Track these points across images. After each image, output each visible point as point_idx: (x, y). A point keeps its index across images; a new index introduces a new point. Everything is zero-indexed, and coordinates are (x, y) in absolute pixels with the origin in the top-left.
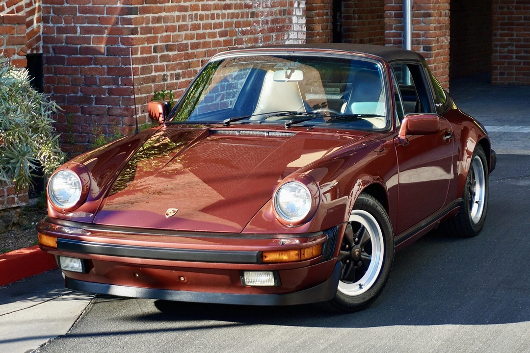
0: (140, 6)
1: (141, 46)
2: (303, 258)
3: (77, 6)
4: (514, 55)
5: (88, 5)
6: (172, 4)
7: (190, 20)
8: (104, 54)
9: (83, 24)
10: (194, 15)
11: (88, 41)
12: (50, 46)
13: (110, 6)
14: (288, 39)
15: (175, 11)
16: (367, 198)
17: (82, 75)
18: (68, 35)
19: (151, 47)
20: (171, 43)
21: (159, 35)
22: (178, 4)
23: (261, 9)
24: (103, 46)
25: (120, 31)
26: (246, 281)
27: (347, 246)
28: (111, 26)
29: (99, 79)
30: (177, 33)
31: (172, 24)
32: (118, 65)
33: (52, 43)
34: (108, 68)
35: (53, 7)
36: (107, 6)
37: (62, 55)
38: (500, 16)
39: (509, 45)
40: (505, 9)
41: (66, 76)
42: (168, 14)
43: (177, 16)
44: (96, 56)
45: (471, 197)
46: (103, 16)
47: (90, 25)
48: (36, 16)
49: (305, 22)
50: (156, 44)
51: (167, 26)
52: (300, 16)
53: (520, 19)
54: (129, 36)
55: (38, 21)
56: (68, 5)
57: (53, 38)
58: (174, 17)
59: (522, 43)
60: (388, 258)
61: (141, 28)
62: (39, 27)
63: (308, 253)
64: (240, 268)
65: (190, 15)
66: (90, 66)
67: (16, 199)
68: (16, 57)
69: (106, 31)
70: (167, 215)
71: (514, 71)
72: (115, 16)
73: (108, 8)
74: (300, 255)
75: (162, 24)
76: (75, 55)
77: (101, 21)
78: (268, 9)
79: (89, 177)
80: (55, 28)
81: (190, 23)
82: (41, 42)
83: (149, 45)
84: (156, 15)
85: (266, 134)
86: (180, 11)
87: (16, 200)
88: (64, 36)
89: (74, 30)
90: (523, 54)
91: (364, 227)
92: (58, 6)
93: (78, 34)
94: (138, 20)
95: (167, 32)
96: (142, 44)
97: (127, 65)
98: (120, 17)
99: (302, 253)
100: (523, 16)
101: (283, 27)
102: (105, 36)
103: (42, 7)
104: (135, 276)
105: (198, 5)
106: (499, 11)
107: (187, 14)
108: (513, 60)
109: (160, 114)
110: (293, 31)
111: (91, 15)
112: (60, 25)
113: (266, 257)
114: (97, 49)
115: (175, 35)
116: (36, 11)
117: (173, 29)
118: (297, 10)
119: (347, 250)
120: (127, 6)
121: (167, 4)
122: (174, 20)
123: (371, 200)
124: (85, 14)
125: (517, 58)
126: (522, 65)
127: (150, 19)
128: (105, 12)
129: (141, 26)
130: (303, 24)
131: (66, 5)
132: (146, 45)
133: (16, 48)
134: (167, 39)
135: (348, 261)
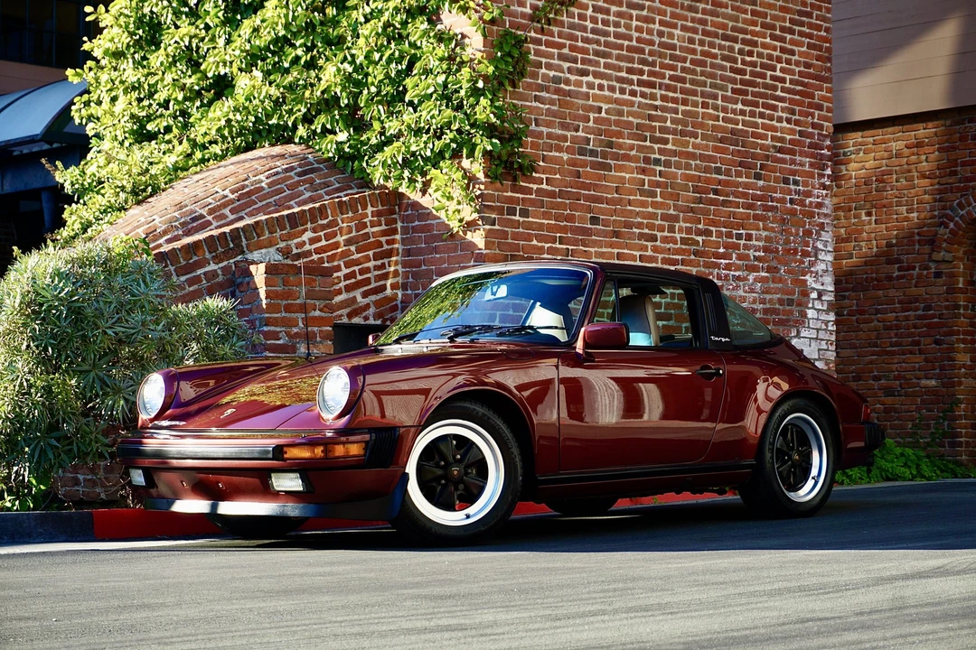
3: (434, 267)
5: (443, 266)
13: (464, 264)
14: (798, 336)
16: (472, 407)
23: (741, 293)
26: (275, 484)
27: (443, 463)
35: (412, 272)
36: (461, 265)
48: (390, 281)
49: (833, 319)
52: (824, 310)
55: (394, 288)
56: (426, 268)
62: (396, 295)
63: (339, 450)
64: (264, 466)
68: (317, 313)
70: (223, 415)
74: (326, 451)
78: (754, 295)
80: (413, 295)
82: (399, 312)
92: (416, 269)
99: (330, 449)
101: (788, 321)
103: (400, 272)
110: (809, 327)
113: (286, 453)
116: (392, 276)
118: (816, 302)
119: (442, 467)
123: (479, 409)
130: (829, 321)
133: (317, 304)
135: (443, 482)
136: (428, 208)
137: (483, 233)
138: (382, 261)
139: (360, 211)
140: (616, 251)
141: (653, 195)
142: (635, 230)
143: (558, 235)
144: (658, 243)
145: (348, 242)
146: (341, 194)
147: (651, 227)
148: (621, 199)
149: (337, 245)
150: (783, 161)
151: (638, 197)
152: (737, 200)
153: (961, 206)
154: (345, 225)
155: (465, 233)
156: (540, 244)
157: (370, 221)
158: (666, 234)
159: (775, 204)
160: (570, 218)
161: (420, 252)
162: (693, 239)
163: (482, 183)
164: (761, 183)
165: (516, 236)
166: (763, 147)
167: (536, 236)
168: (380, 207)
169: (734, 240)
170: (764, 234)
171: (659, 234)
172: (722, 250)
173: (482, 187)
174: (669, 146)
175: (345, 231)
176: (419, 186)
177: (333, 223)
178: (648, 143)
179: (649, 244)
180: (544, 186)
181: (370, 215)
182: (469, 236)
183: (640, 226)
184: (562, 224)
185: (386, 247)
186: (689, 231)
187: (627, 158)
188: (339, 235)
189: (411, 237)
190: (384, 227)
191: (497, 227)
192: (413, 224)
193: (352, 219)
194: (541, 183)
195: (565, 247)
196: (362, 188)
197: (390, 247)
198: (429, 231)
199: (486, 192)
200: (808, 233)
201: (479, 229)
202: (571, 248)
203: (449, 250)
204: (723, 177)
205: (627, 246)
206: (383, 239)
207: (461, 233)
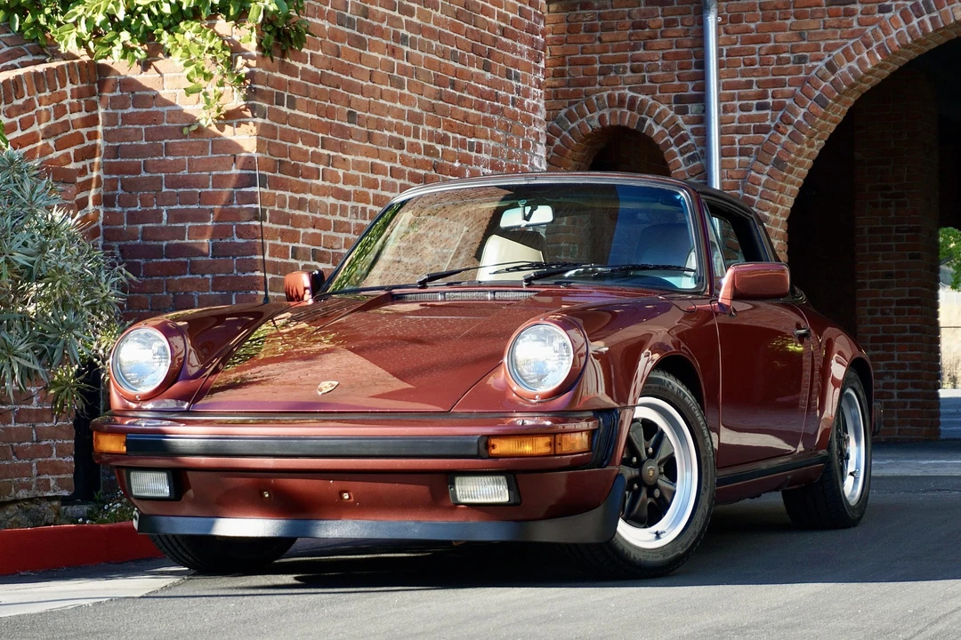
0: (271, 174)
1: (271, 242)
2: (558, 451)
3: (163, 175)
4: (895, 392)
5: (181, 173)
6: (323, 183)
7: (354, 216)
8: (207, 255)
9: (173, 205)
10: (360, 209)
11: (180, 233)
12: (115, 244)
13: (219, 172)
15: (328, 196)
16: (667, 379)
17: (168, 292)
18: (147, 225)
19: (288, 247)
20: (321, 249)
21: (302, 231)
22: (333, 185)
24: (205, 241)
25: (236, 215)
26: (458, 493)
27: (635, 459)
28: (220, 207)
29: (199, 298)
30: (331, 233)
31: (323, 216)
32: (232, 273)
33: (118, 240)
34: (213, 278)
35: (122, 180)
36: (214, 173)
37: (136, 260)
38: (869, 326)
39: (886, 374)
40: (879, 315)
41: (143, 295)
42: (317, 198)
43: (331, 205)
44: (193, 259)
45: (842, 461)
46: (207, 190)
47: (184, 207)
48: (93, 192)
50: (296, 245)
51: (315, 218)
53: (904, 330)
54: (251, 223)
55: (96, 202)
56: (149, 175)
57: (121, 231)
58: (327, 206)
59: (908, 370)
60: (705, 489)
61: (272, 212)
62: (97, 212)
63: (567, 445)
64: (448, 467)
65: (353, 207)
66: (183, 277)
67: (52, 483)
69: (212, 216)
70: (321, 390)
71: (895, 418)
72: (227, 189)
73: (215, 177)
74: (553, 444)
75: (307, 213)
76: (157, 258)
77: (204, 198)
79: (185, 344)
80: (125, 214)
81: (353, 222)
82: (101, 237)
83: (285, 244)
84: (298, 196)
85: (489, 296)
86: (338, 198)
87: (52, 485)
88: (140, 226)
89: (157, 216)
90: (910, 390)
91: (662, 432)
92: (131, 176)
93: (164, 223)
94: (266, 196)
95: (314, 227)
96: (273, 239)
97: (247, 272)
98: (235, 190)
99: (558, 441)
100: (908, 326)
102: (209, 224)
103: (102, 179)
104: (263, 496)
105: (367, 194)
106: (869, 317)
107: (349, 204)
108: (892, 400)
109: (305, 289)
111: (186, 190)
112: (132, 209)
113: (493, 447)
114: (196, 246)
115: (329, 236)
116: (94, 185)
117: (325, 225)
119: (634, 467)
120: (248, 172)
121: (314, 181)
122: (326, 211)
124: (176, 188)
125: (900, 396)
126: (908, 408)
127: (286, 199)
128: (211, 184)
129: (271, 208)
131: (144, 174)
132: (279, 242)
134: (315, 239)
135: (636, 486)
136: (151, 90)
137: (255, 129)
138: (83, 163)
139: (59, 89)
140: (370, 160)
141: (400, 85)
142: (386, 132)
143: (320, 135)
144: (405, 152)
145: (48, 133)
146: (15, 62)
147: (398, 128)
148: (375, 88)
149: (33, 138)
150: (505, 47)
151: (389, 88)
152: (470, 97)
153: (571, 117)
154: (43, 107)
155: (221, 128)
156: (305, 148)
157: (70, 104)
158: (412, 139)
159: (500, 104)
160: (329, 113)
161: (138, 151)
162: (434, 149)
163: (252, 58)
164: (489, 75)
165: (286, 136)
166: (491, 27)
167: (303, 136)
168: (80, 85)
169: (467, 151)
170: (492, 144)
171: (406, 139)
172: (457, 164)
173: (252, 63)
174: (415, 19)
175: (44, 118)
176: (141, 55)
177: (29, 106)
178: (396, 14)
179: (398, 152)
180: (308, 66)
181: (69, 94)
182: (229, 133)
183: (390, 127)
184: (324, 120)
185: (88, 143)
186: (431, 136)
187: (381, 33)
188: (36, 123)
189: (120, 130)
190: (84, 114)
191: (267, 121)
192: (125, 112)
193: (50, 100)
194: (307, 61)
195: (326, 152)
196: (38, 54)
197: (92, 143)
198: (155, 122)
199: (257, 70)
200: (526, 145)
201: (247, 123)
202: (332, 153)
203: (191, 150)
204: (457, 65)
205: (378, 154)
206: (84, 131)
207: (214, 129)
